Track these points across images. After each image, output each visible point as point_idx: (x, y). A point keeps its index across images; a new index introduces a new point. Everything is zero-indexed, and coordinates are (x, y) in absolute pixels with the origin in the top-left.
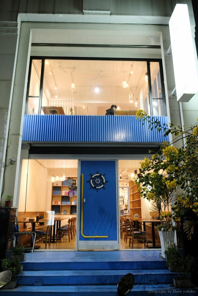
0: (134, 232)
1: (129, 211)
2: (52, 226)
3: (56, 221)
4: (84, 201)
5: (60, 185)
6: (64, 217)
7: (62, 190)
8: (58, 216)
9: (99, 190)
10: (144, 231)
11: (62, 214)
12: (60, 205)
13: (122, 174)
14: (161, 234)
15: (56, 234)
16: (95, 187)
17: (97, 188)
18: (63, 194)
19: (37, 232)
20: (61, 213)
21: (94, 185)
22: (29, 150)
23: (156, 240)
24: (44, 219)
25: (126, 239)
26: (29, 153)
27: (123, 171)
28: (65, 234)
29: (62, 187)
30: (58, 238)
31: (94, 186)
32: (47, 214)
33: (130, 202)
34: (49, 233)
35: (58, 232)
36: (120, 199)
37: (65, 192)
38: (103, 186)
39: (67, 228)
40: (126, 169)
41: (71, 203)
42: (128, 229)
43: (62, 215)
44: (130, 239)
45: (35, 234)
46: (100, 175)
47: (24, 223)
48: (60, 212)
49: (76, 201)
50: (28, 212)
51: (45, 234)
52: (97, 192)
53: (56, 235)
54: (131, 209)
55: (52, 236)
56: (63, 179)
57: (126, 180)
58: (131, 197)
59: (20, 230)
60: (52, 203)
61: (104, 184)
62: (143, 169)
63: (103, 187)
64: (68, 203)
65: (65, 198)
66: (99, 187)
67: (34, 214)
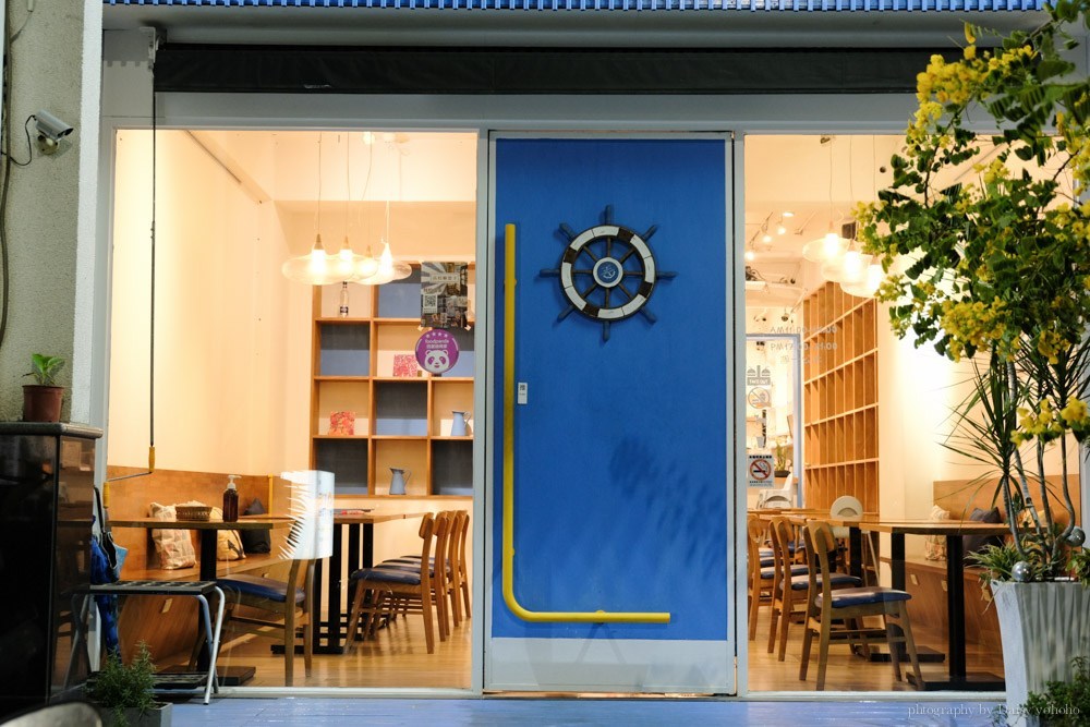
0: (836, 595)
1: (796, 485)
2: (319, 563)
3: (345, 529)
4: (523, 399)
5: (361, 311)
6: (394, 507)
7: (376, 348)
8: (354, 505)
9: (615, 331)
10: (894, 587)
11: (379, 490)
12: (366, 440)
13: (755, 249)
14: (1005, 599)
15: (344, 608)
16: (591, 311)
17: (603, 314)
18: (385, 372)
19: (230, 586)
20: (374, 486)
21: (584, 297)
22: (157, 69)
23: (969, 650)
24: (270, 515)
25: (778, 640)
26: (157, 88)
27: (765, 230)
28: (405, 608)
29: (377, 324)
30: (359, 630)
31: (581, 304)
32: (284, 488)
33: (808, 429)
34: (305, 591)
35: (360, 595)
36: (748, 389)
37: (397, 358)
38: (639, 301)
39: (411, 570)
40: (787, 215)
41: (435, 427)
42: (795, 580)
43: (382, 497)
44: (810, 635)
45: (219, 597)
46: (624, 238)
47: (149, 532)
48: (366, 484)
49: (469, 412)
50: (169, 473)
51: (284, 599)
52: (605, 339)
53: (349, 615)
54: (808, 472)
55: (324, 618)
56: (383, 269)
57: (783, 286)
58: (815, 394)
59: (128, 572)
60: (314, 426)
61: (645, 289)
62: (916, 160)
63: (639, 311)
64: (419, 428)
65: (400, 396)
66: (617, 313)
67: (206, 485)
